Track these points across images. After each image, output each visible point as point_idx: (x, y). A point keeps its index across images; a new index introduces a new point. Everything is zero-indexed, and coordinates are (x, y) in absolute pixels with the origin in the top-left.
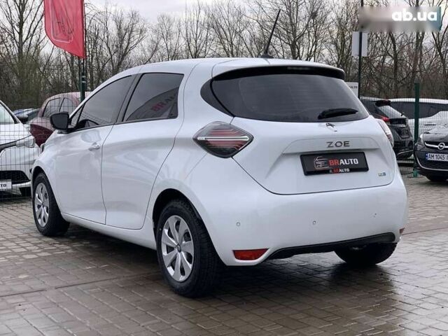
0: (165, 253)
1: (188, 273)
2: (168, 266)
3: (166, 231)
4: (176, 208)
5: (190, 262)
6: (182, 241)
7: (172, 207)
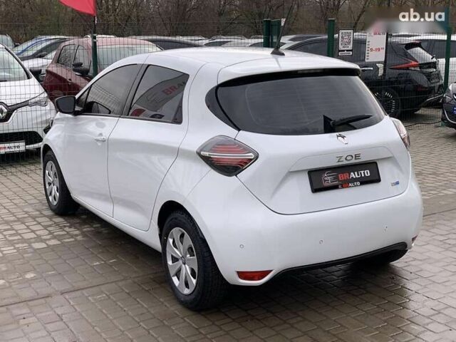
0: (170, 262)
1: (192, 289)
2: (173, 276)
3: (171, 241)
4: (180, 221)
5: (194, 278)
6: (186, 255)
7: (176, 219)
